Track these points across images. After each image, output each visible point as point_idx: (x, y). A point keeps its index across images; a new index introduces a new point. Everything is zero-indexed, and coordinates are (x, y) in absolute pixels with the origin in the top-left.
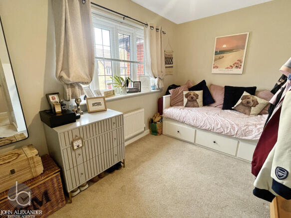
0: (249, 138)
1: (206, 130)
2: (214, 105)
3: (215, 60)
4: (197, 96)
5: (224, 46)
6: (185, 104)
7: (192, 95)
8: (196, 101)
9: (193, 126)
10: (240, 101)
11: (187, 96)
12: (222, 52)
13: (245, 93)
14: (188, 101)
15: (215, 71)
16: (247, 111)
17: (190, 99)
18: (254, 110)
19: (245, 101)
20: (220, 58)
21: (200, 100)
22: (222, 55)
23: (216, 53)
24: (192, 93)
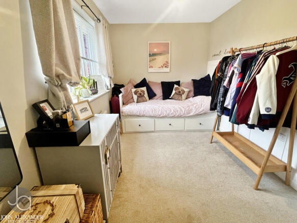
0: (192, 114)
1: (163, 117)
2: (156, 97)
3: (150, 61)
4: (143, 92)
5: (155, 50)
6: (135, 100)
7: (140, 92)
8: (144, 96)
9: (152, 117)
10: (174, 92)
11: (136, 93)
12: (154, 55)
13: (176, 86)
14: (138, 97)
15: (151, 70)
16: (180, 98)
17: (139, 95)
18: (184, 96)
19: (177, 91)
20: (153, 60)
21: (146, 95)
22: (155, 57)
23: (150, 55)
24: (139, 89)
